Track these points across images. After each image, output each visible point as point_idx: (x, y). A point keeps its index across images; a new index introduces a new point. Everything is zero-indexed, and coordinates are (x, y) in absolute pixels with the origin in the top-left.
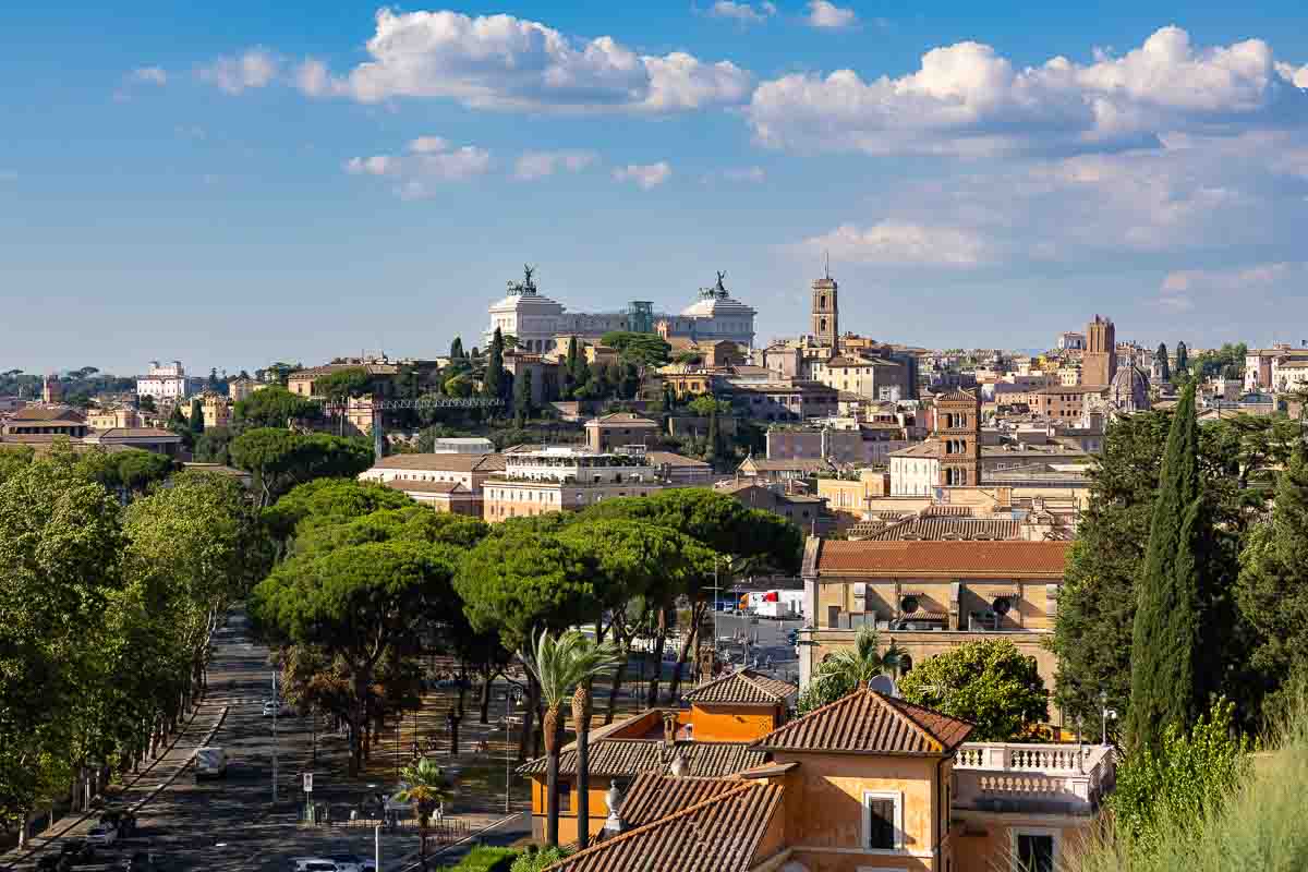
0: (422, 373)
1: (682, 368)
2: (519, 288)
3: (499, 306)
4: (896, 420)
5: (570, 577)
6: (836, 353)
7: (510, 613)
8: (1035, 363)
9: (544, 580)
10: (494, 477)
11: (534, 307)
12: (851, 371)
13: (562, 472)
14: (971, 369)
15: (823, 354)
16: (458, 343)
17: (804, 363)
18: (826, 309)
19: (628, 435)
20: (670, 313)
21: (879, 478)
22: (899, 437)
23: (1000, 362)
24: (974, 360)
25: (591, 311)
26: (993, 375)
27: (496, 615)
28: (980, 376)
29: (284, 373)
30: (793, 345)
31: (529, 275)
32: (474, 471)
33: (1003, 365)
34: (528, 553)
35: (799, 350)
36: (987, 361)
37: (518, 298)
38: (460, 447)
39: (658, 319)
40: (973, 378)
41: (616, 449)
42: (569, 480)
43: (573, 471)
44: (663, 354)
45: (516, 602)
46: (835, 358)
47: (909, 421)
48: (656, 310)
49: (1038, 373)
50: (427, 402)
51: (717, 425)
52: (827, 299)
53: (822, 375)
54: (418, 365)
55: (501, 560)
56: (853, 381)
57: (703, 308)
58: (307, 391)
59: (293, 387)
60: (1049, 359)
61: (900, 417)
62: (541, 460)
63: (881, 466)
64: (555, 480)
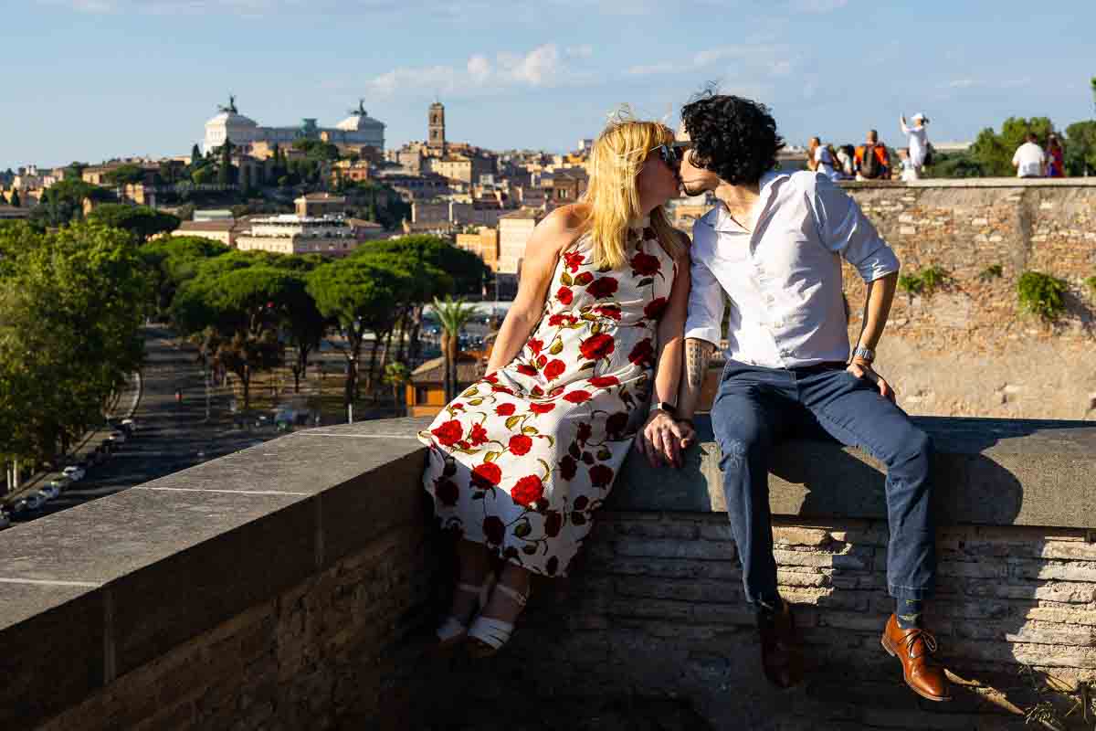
0: (174, 168)
1: (347, 164)
2: (226, 110)
3: (213, 121)
4: (495, 196)
5: (376, 284)
6: (445, 153)
7: (346, 306)
8: (565, 160)
9: (364, 286)
10: (245, 235)
11: (236, 122)
12: (456, 164)
13: (292, 231)
14: (523, 163)
15: (436, 153)
16: (196, 149)
17: (425, 160)
18: (437, 124)
19: (325, 208)
20: (327, 126)
21: (492, 233)
22: (498, 207)
23: (543, 158)
24: (525, 157)
25: (274, 125)
26: (539, 167)
27: (338, 307)
28: (531, 168)
29: (79, 169)
30: (417, 148)
31: (232, 100)
32: (231, 231)
33: (545, 160)
34: (351, 271)
35: (421, 152)
36: (533, 158)
37: (225, 116)
38: (212, 217)
39: (321, 130)
40: (526, 169)
41: (325, 216)
42: (297, 237)
43: (299, 230)
44: (334, 153)
45: (349, 299)
46: (445, 157)
47: (504, 197)
48: (319, 124)
49: (568, 166)
50: (182, 187)
51: (374, 201)
52: (437, 117)
53: (436, 166)
54: (172, 162)
55: (334, 275)
56: (458, 170)
57: (351, 123)
58: (96, 180)
59: (86, 178)
60: (575, 156)
61: (498, 194)
62: (277, 224)
63: (492, 225)
64: (287, 237)
